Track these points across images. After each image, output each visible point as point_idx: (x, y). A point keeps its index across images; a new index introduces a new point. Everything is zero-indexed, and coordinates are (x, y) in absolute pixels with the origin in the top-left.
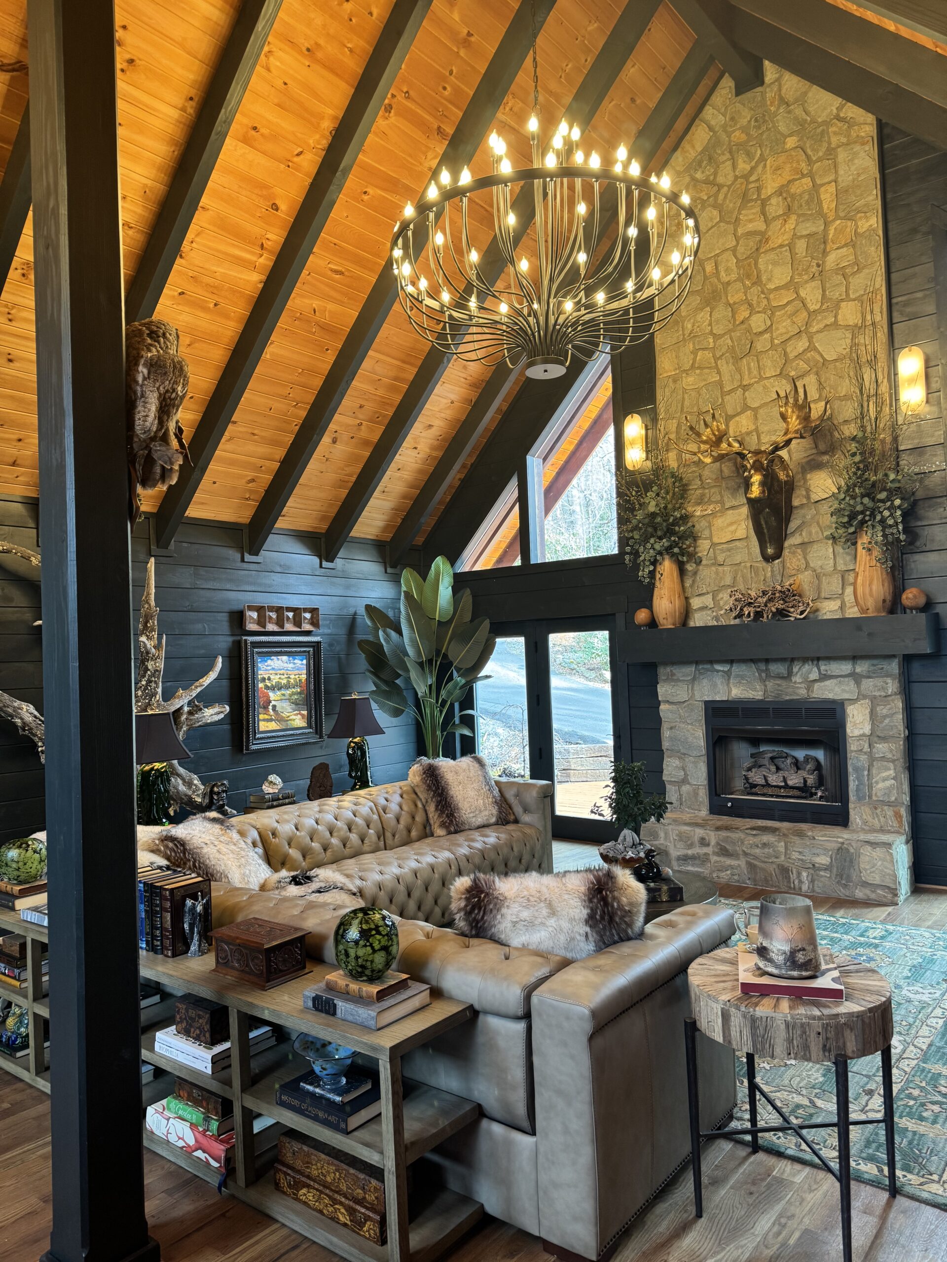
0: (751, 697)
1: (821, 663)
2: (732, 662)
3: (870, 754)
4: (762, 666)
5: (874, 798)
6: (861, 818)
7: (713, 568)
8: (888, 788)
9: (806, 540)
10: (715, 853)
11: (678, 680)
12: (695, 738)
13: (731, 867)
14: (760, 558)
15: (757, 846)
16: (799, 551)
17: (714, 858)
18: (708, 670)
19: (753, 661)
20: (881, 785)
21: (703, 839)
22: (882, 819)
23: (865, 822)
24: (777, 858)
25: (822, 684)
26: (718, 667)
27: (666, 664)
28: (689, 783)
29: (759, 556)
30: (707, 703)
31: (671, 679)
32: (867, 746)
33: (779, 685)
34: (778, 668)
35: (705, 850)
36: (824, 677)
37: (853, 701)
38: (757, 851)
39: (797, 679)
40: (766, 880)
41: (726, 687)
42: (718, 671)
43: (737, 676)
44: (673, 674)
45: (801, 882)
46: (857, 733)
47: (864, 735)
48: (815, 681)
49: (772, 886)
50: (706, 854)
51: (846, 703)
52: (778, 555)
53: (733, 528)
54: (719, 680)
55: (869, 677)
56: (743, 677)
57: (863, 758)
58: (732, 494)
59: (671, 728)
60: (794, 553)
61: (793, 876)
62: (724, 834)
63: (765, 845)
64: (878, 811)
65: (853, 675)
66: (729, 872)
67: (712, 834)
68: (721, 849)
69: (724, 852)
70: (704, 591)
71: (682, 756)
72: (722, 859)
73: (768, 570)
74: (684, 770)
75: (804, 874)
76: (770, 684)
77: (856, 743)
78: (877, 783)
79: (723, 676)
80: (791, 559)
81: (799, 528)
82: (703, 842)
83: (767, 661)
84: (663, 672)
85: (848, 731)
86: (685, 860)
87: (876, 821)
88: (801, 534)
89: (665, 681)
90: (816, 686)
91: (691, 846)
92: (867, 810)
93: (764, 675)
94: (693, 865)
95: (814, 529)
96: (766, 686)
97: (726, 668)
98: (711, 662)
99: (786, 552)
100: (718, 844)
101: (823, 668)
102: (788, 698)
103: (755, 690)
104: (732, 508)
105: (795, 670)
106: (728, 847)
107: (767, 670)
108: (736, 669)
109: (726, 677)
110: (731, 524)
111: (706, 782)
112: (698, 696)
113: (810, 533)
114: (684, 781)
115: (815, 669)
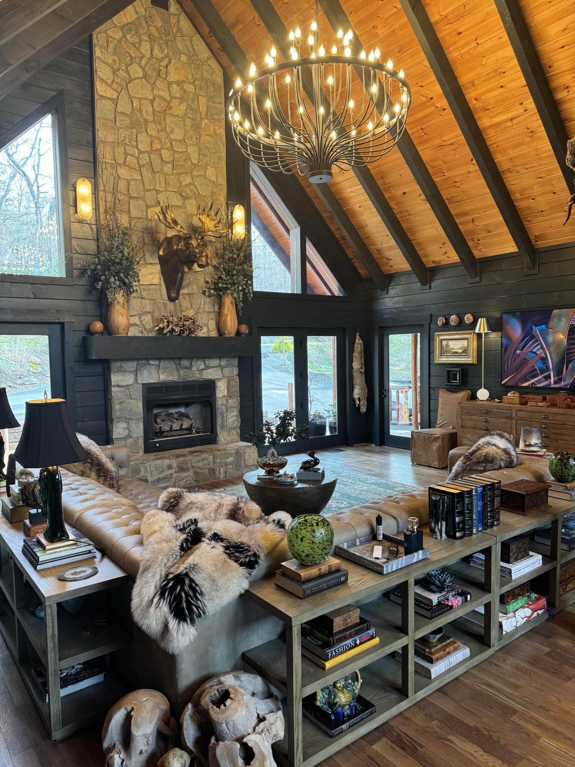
0: (171, 379)
1: (205, 360)
2: (160, 359)
3: (226, 406)
4: (177, 362)
5: (228, 427)
6: (223, 438)
7: (139, 300)
8: (234, 421)
9: (191, 292)
10: (176, 472)
11: (125, 371)
12: (137, 407)
13: (186, 477)
14: (167, 298)
15: (200, 461)
16: (187, 297)
17: (175, 475)
18: (144, 364)
19: (172, 358)
20: (231, 420)
21: (170, 465)
22: (232, 437)
23: (225, 440)
24: (209, 465)
25: (207, 371)
26: (152, 362)
27: (116, 360)
28: (131, 437)
29: (166, 296)
30: (144, 385)
31: (121, 370)
32: (225, 401)
33: (186, 372)
34: (185, 363)
35: (171, 471)
36: (207, 367)
37: (219, 380)
38: (200, 464)
39: (194, 369)
40: (204, 479)
41: (156, 375)
42: (152, 365)
43: (163, 368)
44: (121, 367)
45: (220, 474)
46: (221, 395)
47: (224, 396)
48: (203, 370)
49: (207, 481)
50: (171, 474)
51: (216, 381)
52: (177, 298)
53: (151, 276)
54: (153, 371)
55: (226, 367)
56: (166, 368)
57: (224, 407)
58: (151, 255)
59: (121, 403)
60: (185, 298)
61: (217, 472)
62: (181, 459)
63: (203, 460)
64: (230, 433)
65: (220, 366)
66: (185, 480)
67: (174, 461)
68: (180, 468)
69: (181, 469)
70: (134, 314)
71: (127, 420)
72: (180, 474)
73: (171, 306)
74: (128, 429)
75: (222, 469)
76: (181, 372)
77: (221, 401)
78: (229, 419)
79: (155, 368)
80: (184, 302)
81: (188, 285)
82: (170, 467)
83: (180, 359)
84: (114, 366)
85: (217, 395)
86: (158, 481)
87: (229, 438)
88: (188, 288)
89: (115, 372)
90: (204, 372)
91: (162, 471)
92: (226, 433)
93: (178, 367)
94: (163, 483)
95: (195, 287)
96: (179, 373)
97: (157, 363)
98: (147, 359)
99: (181, 297)
100: (178, 466)
101: (206, 362)
102: (190, 379)
103: (173, 376)
104: (151, 264)
105: (193, 364)
106: (183, 466)
107: (180, 364)
108: (163, 363)
109: (157, 369)
110: (151, 274)
111: (143, 435)
112: (140, 381)
113: (192, 289)
114: (128, 436)
115: (203, 363)
